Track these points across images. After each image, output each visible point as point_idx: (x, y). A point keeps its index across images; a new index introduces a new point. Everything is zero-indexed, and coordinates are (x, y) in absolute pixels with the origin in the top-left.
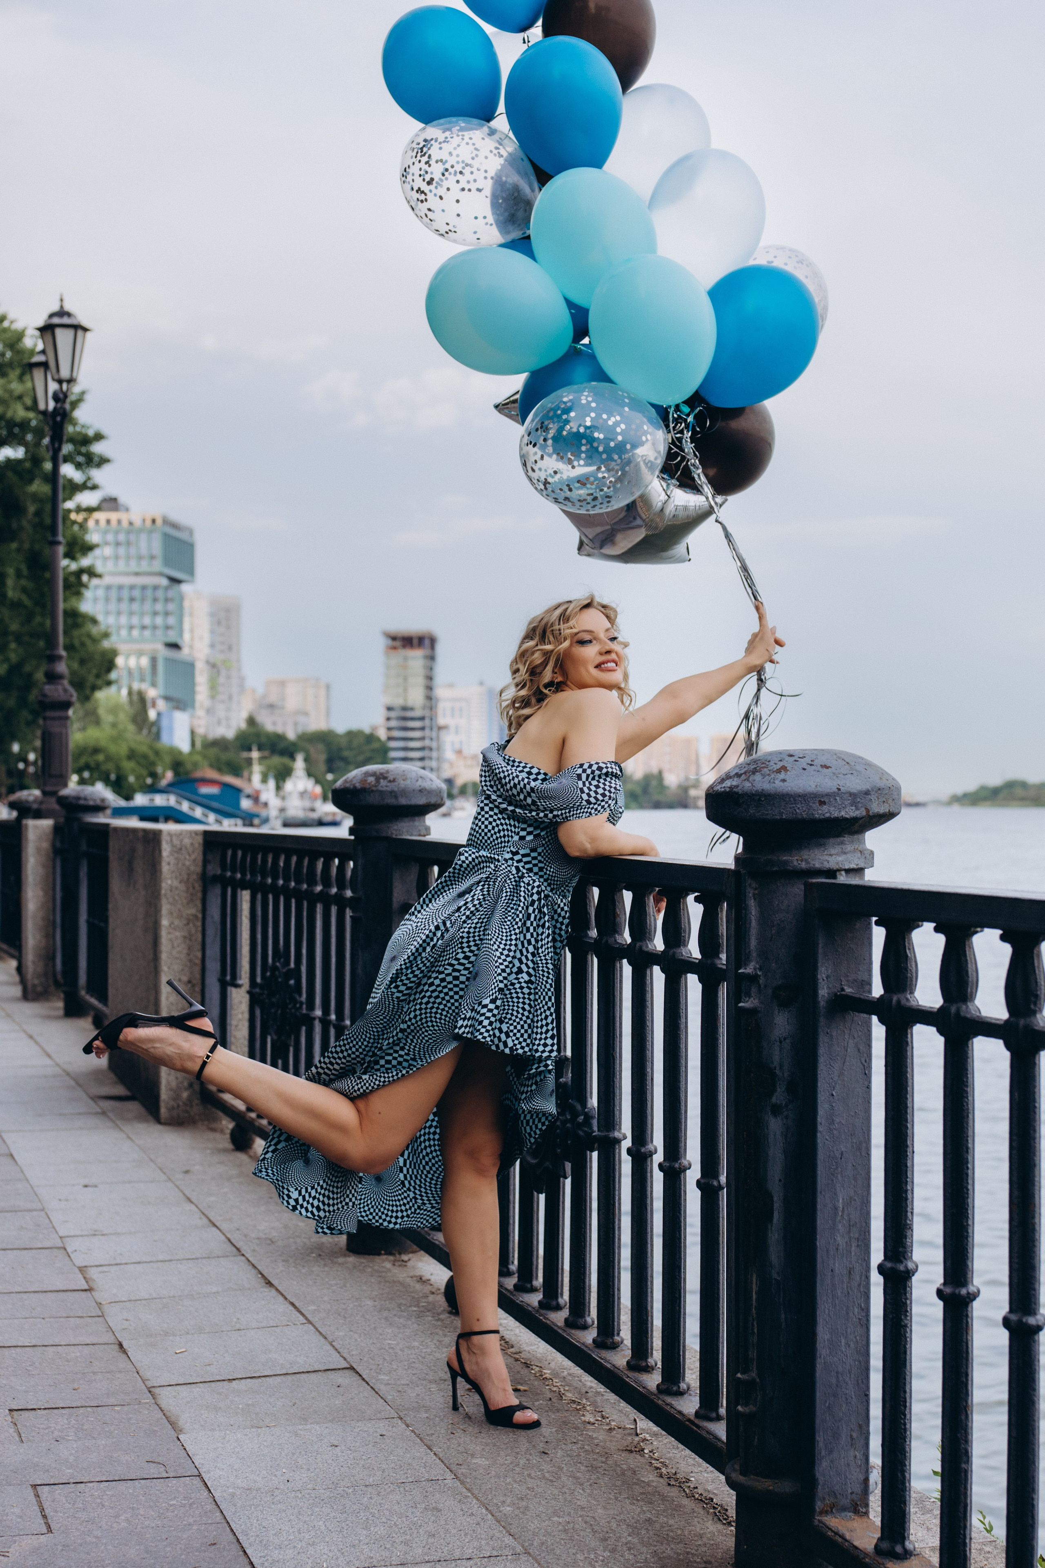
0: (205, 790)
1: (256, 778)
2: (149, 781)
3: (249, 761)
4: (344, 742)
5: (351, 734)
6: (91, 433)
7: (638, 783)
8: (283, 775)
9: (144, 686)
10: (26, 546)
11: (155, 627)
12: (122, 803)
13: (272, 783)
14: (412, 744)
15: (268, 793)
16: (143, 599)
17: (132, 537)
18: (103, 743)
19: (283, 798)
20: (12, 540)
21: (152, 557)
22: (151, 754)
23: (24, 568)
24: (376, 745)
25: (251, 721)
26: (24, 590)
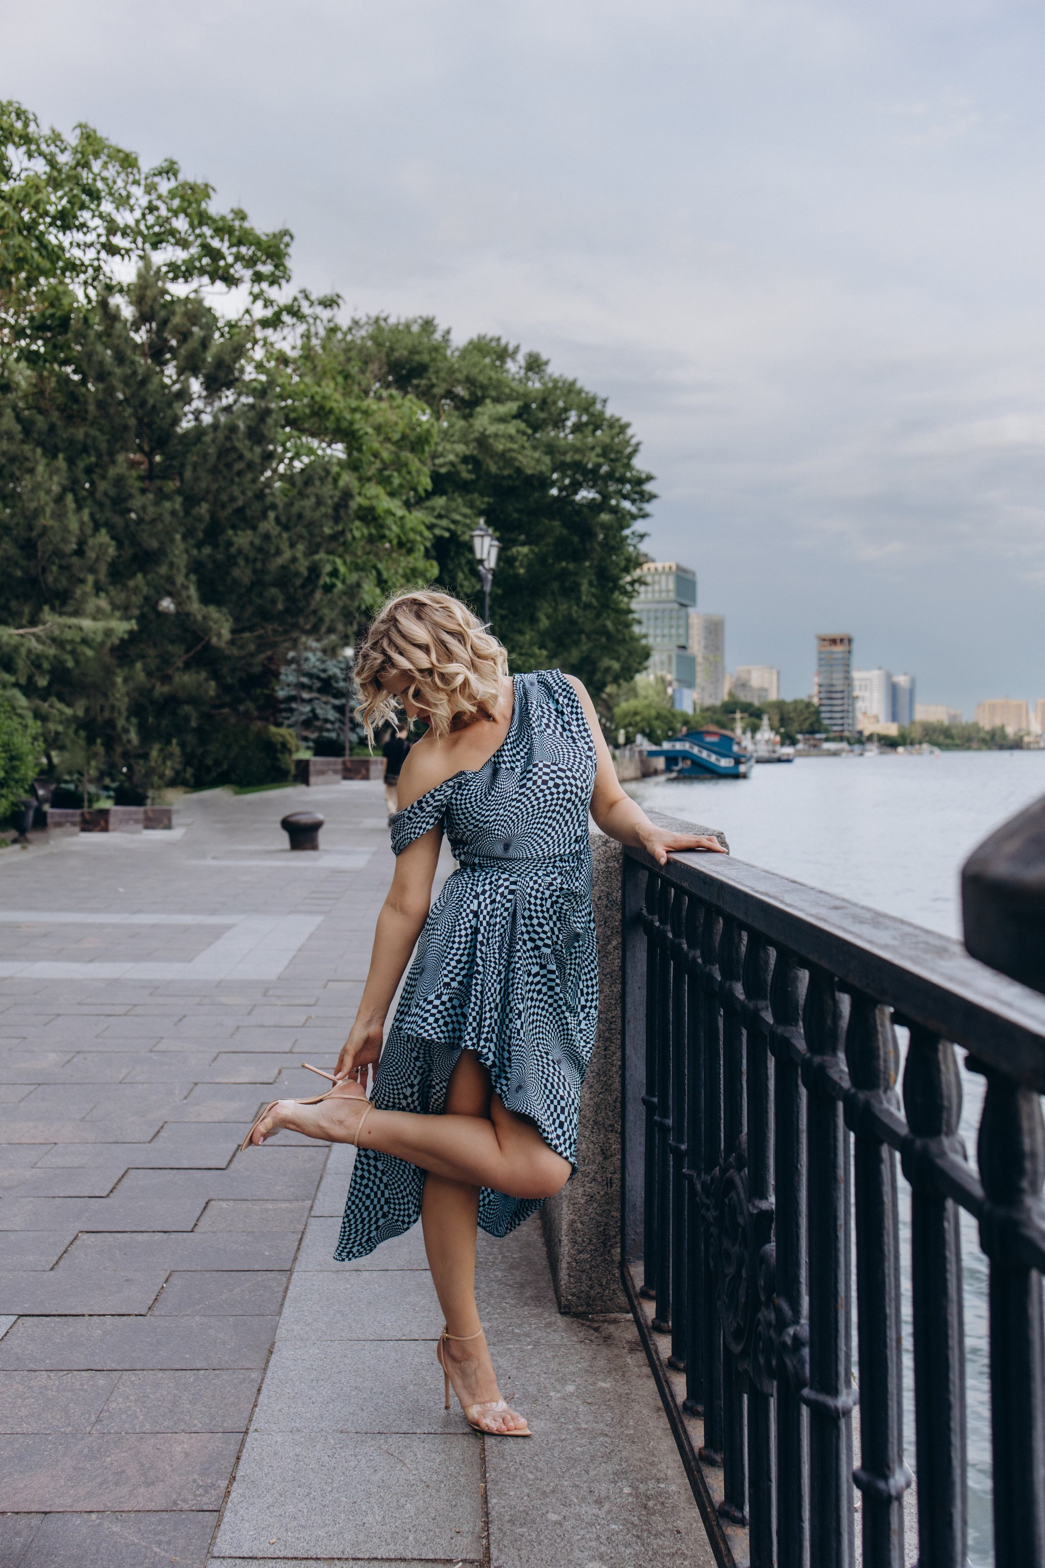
0: (710, 739)
1: (739, 731)
2: (670, 733)
3: (734, 719)
4: (791, 708)
5: (795, 702)
6: (643, 476)
7: (988, 732)
8: (755, 729)
9: (664, 673)
10: (596, 563)
11: (671, 636)
12: (654, 748)
13: (749, 735)
14: (836, 709)
15: (747, 742)
16: (663, 618)
17: (657, 578)
18: (640, 709)
19: (755, 744)
20: (585, 560)
21: (668, 591)
22: (669, 715)
23: (593, 578)
24: (812, 709)
25: (731, 694)
26: (594, 595)
